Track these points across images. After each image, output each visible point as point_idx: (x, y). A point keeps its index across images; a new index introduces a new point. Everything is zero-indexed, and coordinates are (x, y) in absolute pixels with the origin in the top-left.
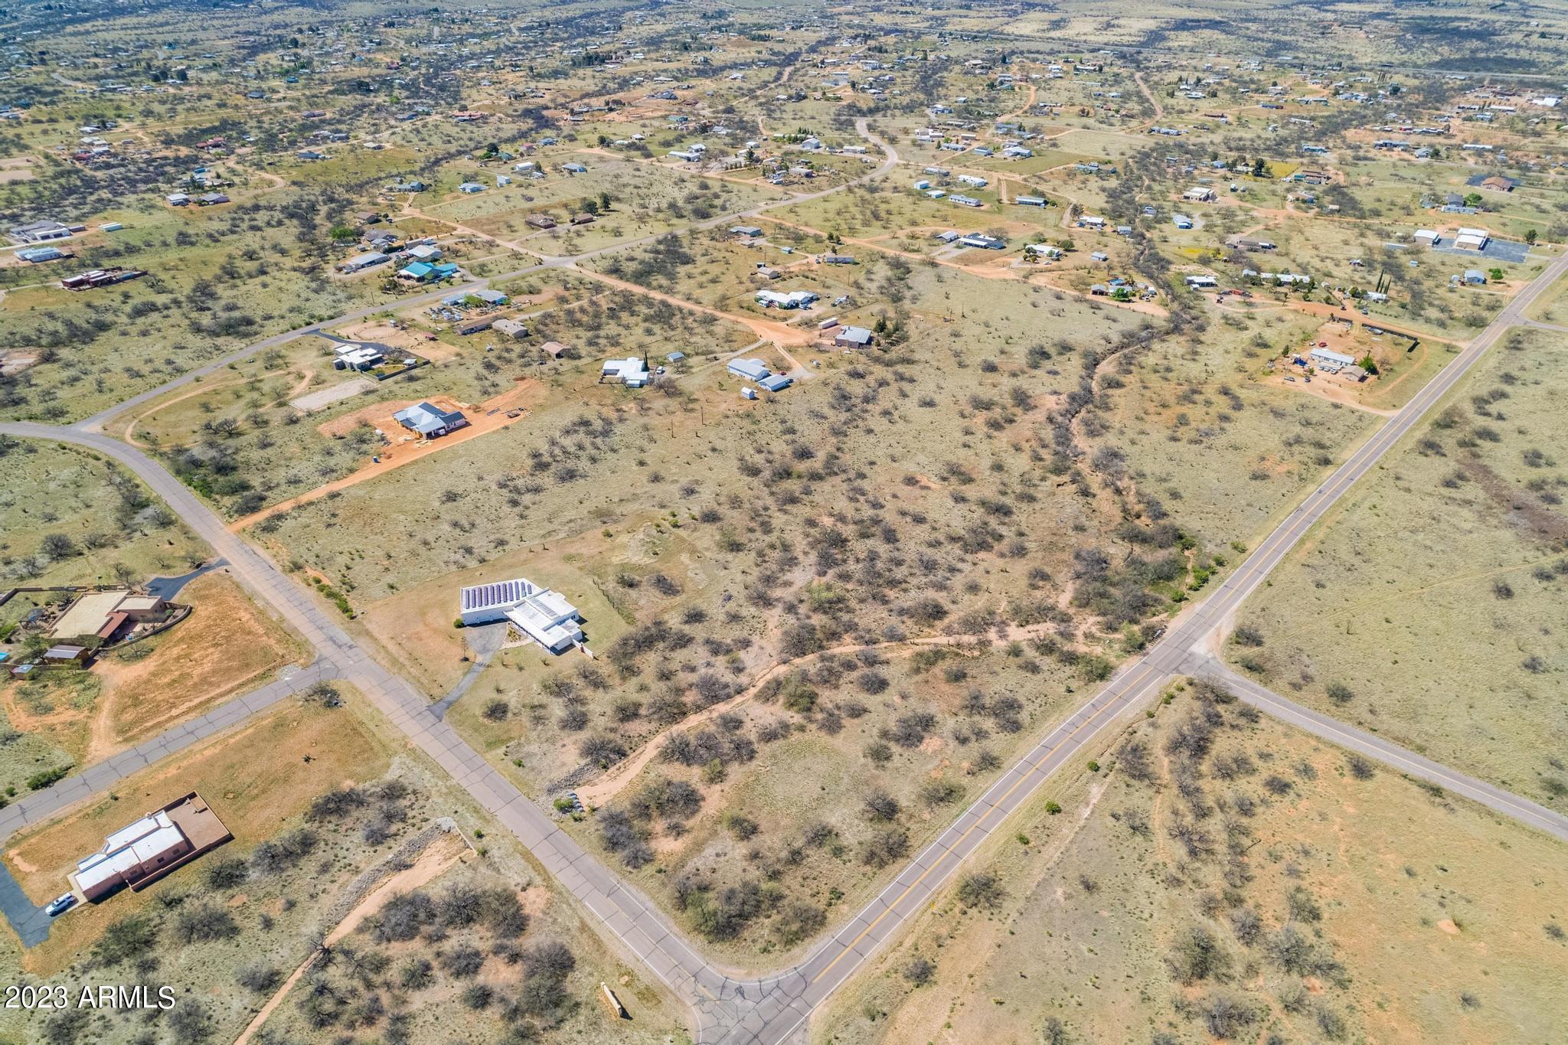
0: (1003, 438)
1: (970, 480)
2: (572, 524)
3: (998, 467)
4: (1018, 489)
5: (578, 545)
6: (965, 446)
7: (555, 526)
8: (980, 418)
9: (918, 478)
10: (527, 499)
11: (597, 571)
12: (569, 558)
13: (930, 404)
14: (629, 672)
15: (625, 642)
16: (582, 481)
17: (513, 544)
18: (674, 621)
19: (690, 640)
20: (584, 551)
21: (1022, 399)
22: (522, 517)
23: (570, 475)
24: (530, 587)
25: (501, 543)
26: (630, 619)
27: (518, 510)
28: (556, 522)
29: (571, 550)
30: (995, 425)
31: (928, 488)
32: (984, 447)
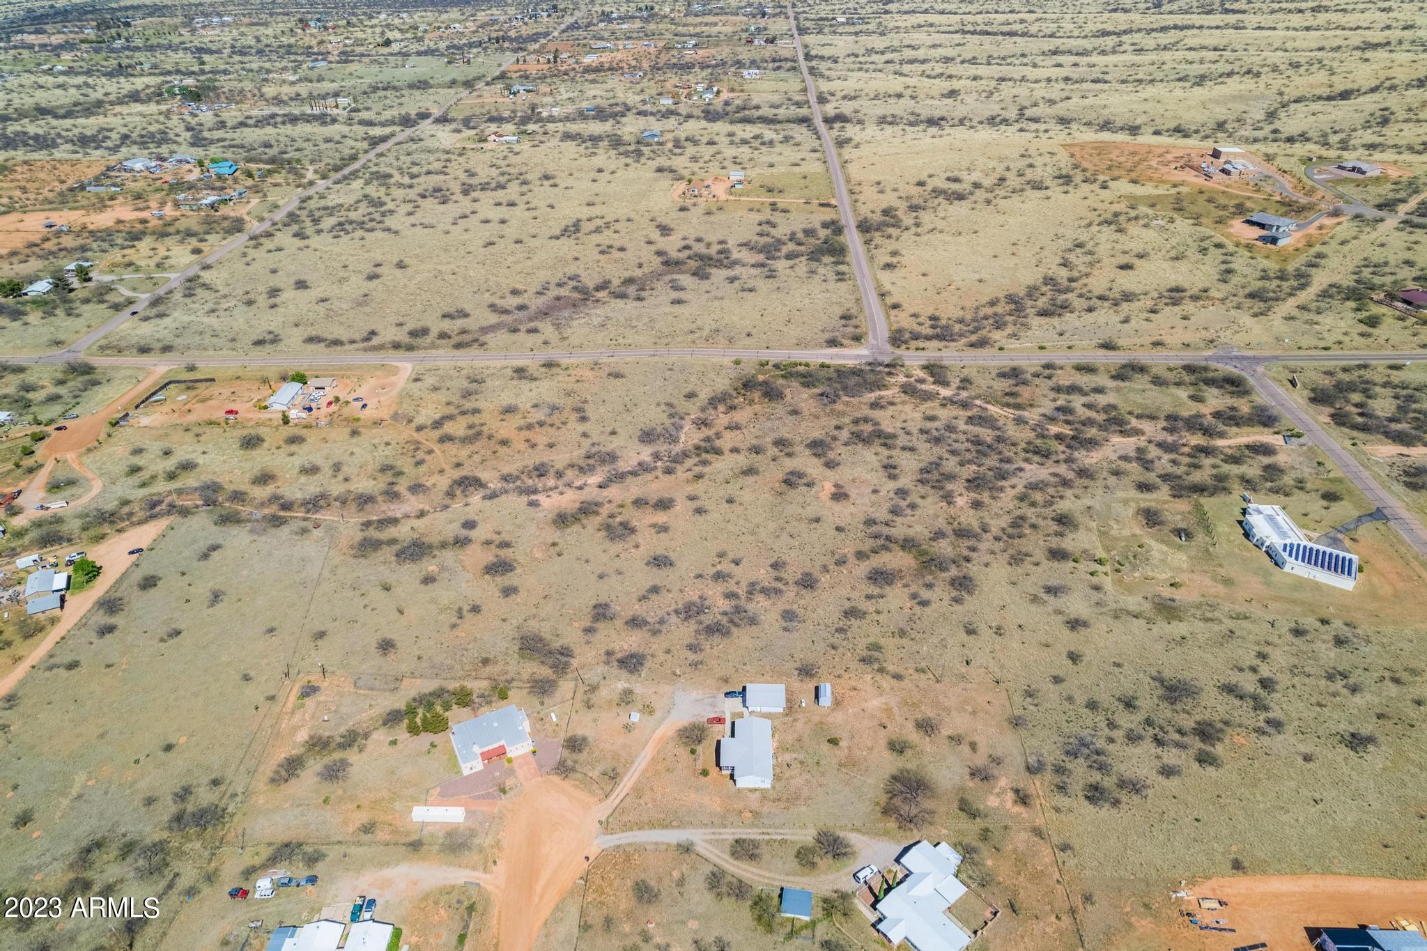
2: (1209, 615)
5: (1212, 591)
7: (1231, 624)
10: (1249, 683)
11: (1207, 555)
12: (1228, 582)
14: (1221, 478)
15: (1212, 495)
16: (1167, 674)
17: (1285, 627)
18: (1164, 492)
19: (1160, 476)
20: (1208, 582)
22: (1262, 656)
23: (1175, 691)
24: (1285, 550)
25: (1298, 632)
26: (1198, 507)
27: (1265, 671)
28: (1223, 628)
29: (1221, 589)
31: (837, 485)
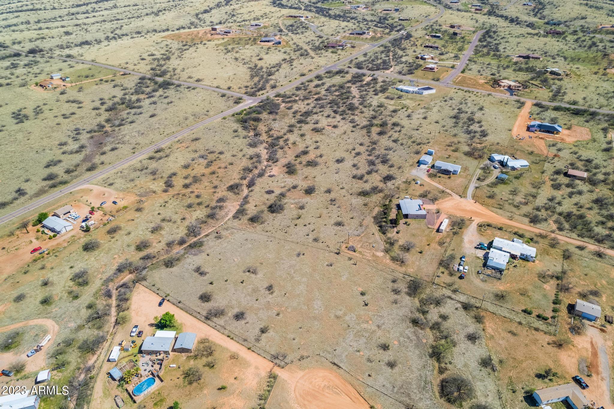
0: (301, 147)
1: (313, 130)
3: (302, 135)
4: (294, 129)
6: (317, 142)
8: (311, 156)
9: (333, 129)
13: (339, 161)
21: (290, 170)
30: (305, 153)
31: (328, 126)
32: (309, 142)
